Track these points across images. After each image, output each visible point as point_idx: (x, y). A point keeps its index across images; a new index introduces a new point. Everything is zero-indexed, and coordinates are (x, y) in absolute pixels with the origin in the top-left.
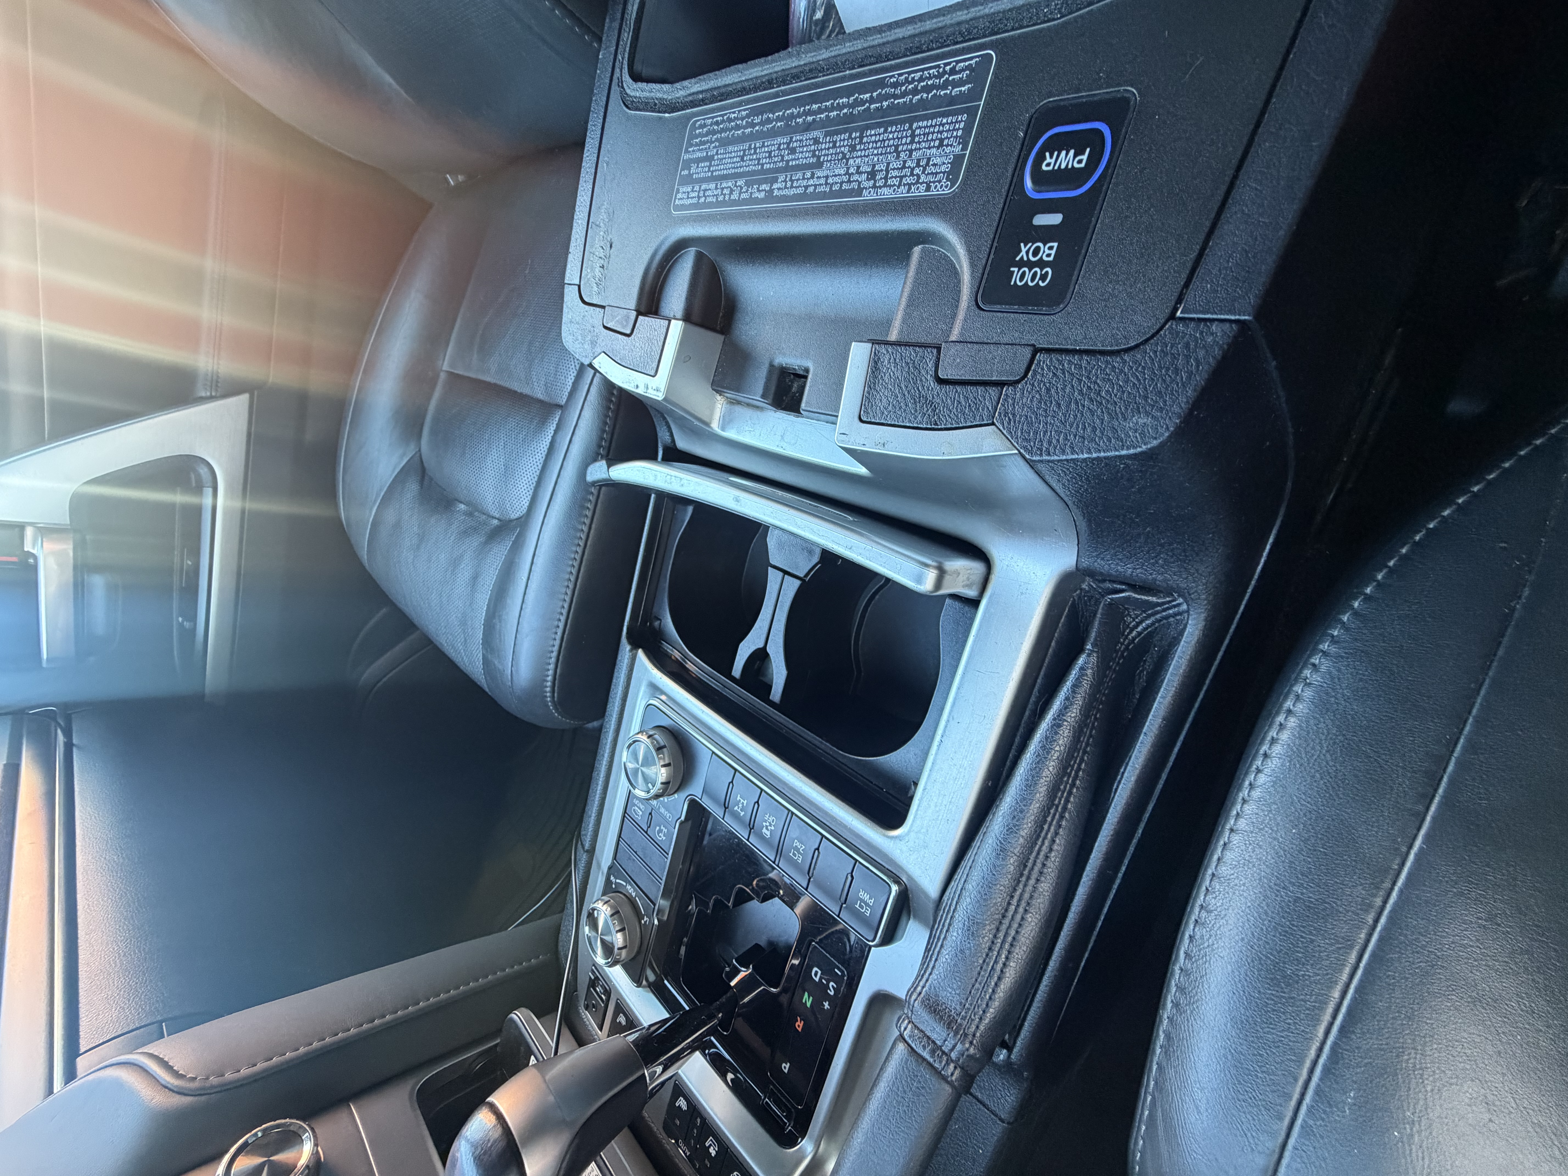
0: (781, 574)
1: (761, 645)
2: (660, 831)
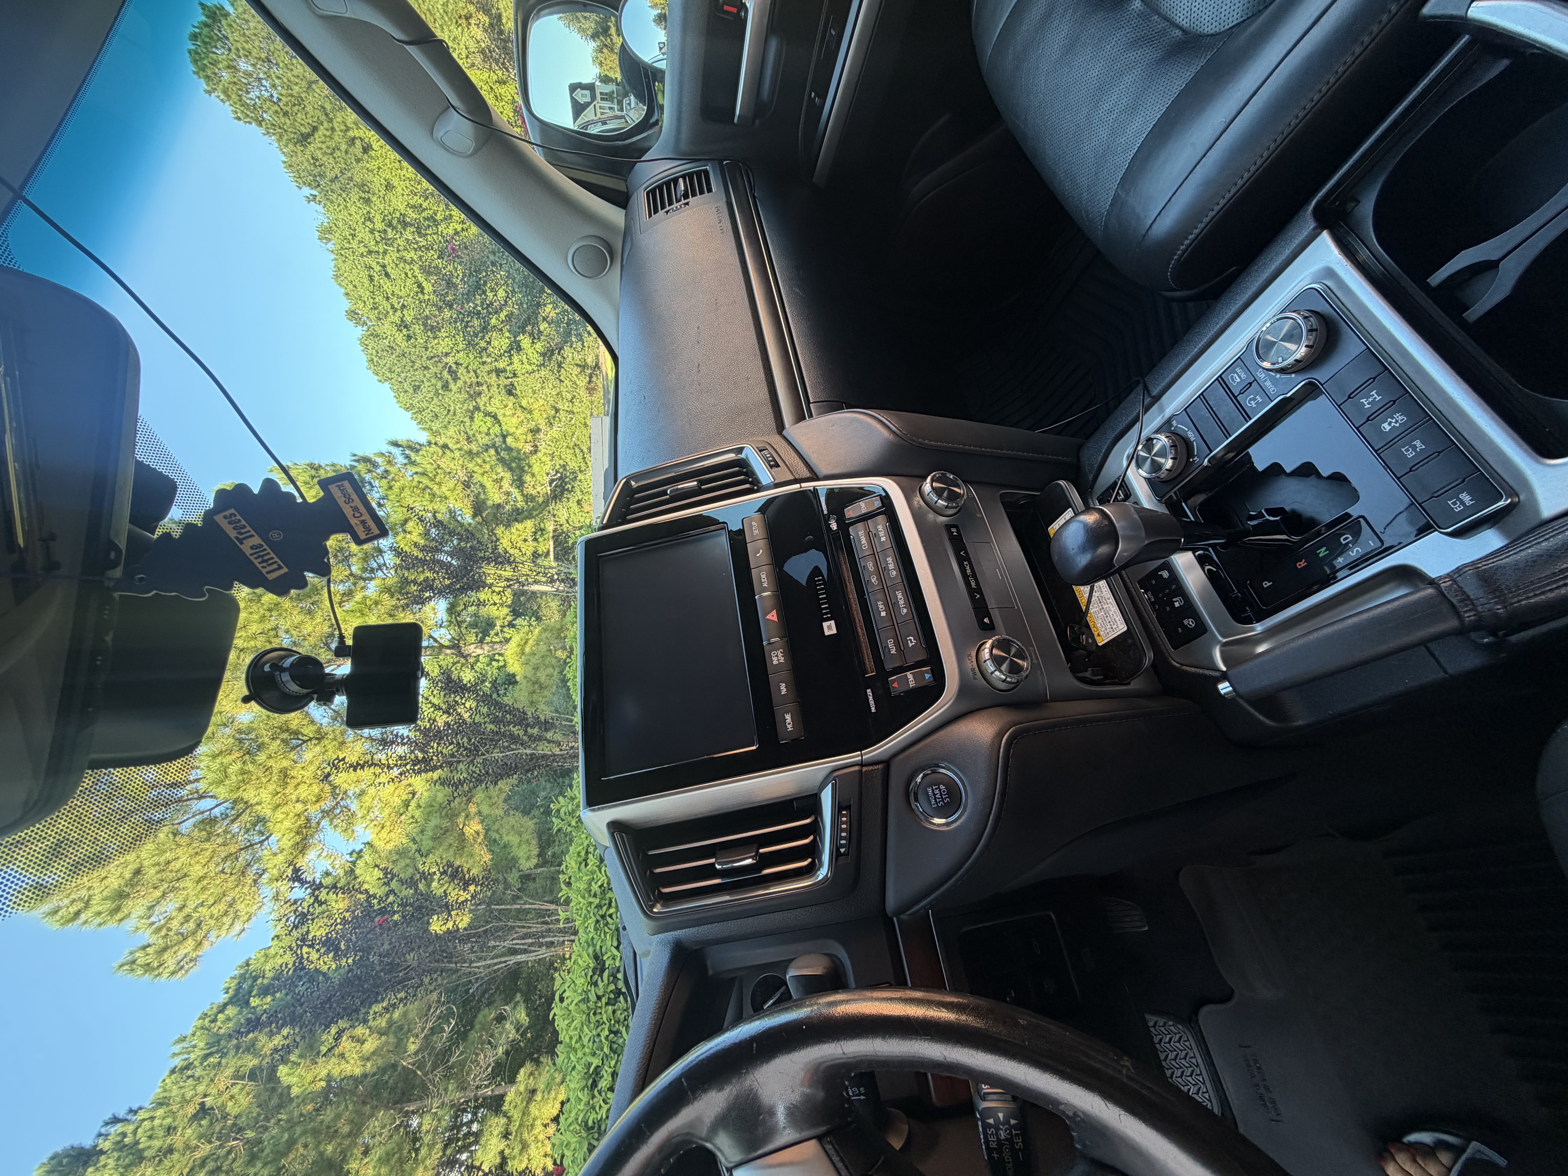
1: (1496, 257)
2: (1253, 399)
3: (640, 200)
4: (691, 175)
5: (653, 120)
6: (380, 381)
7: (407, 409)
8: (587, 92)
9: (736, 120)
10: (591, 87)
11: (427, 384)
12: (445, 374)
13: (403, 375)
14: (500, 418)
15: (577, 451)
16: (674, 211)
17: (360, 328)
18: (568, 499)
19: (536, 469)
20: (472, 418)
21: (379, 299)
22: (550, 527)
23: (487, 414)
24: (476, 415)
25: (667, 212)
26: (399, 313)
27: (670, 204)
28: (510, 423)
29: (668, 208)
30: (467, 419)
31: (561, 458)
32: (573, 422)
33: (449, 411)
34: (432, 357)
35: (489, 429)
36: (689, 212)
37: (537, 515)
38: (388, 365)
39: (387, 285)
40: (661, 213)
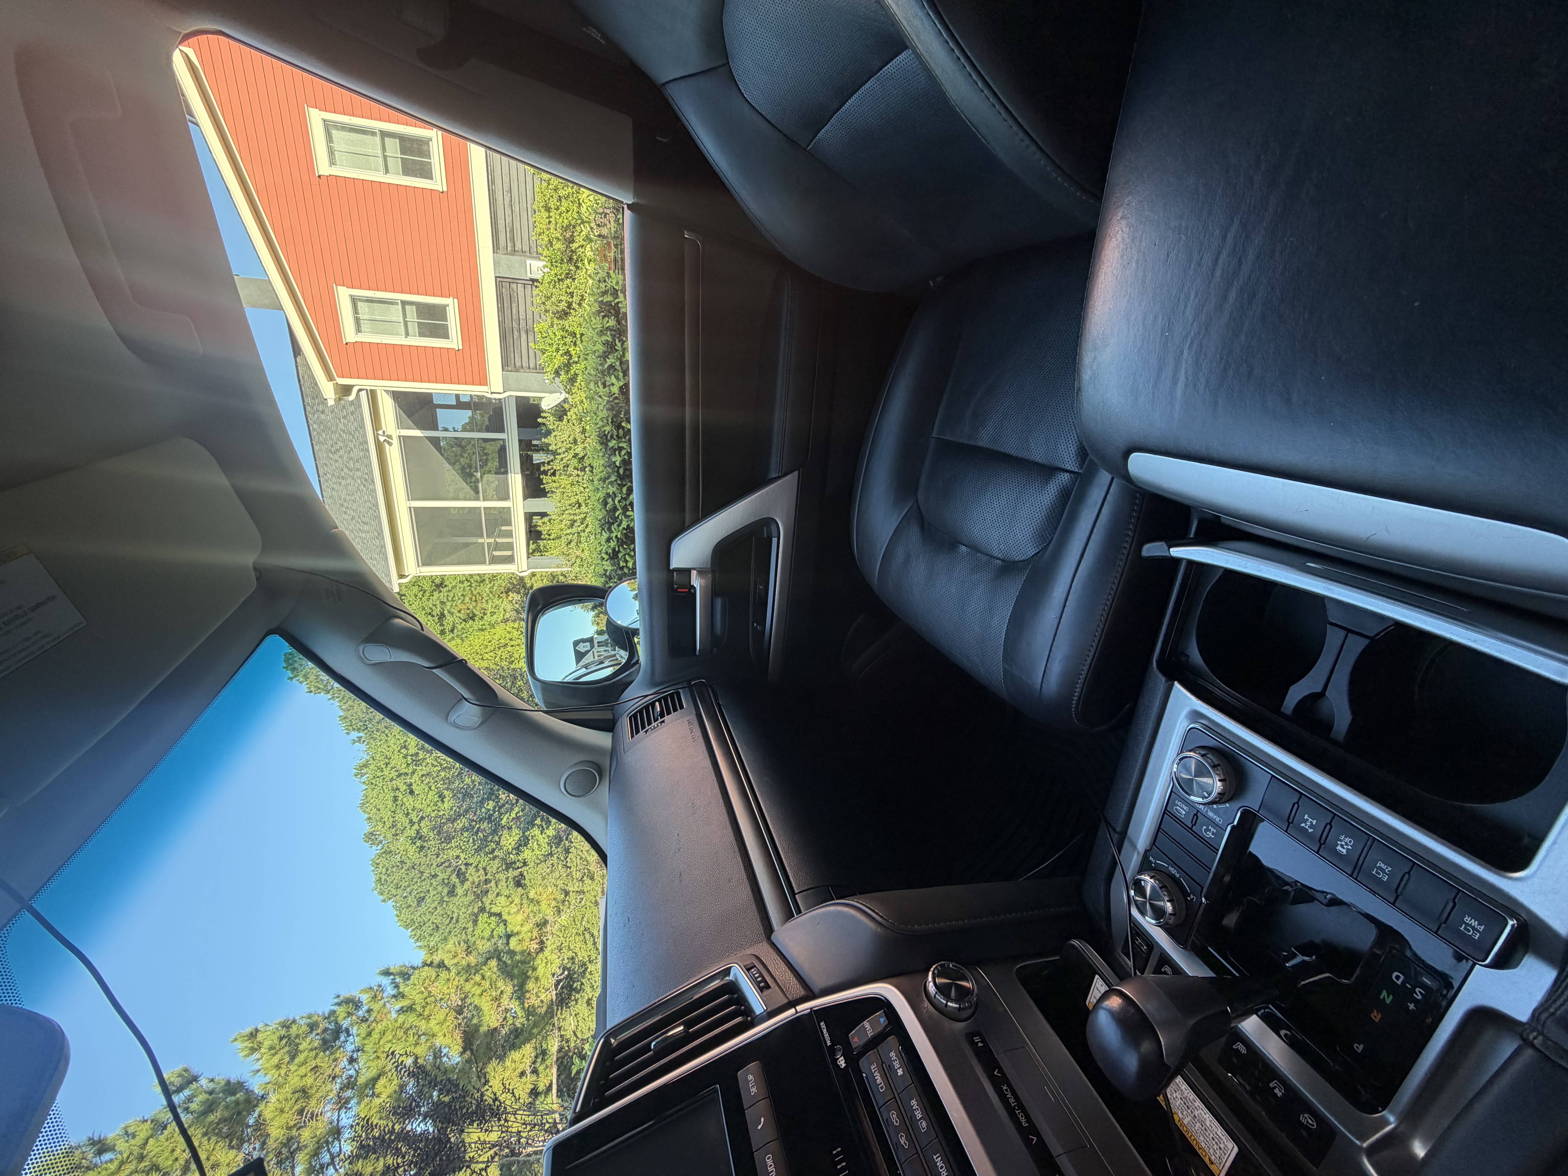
0: (1343, 633)
1: (1319, 689)
2: (1207, 830)
3: (625, 724)
4: (665, 698)
5: (634, 661)
6: (384, 901)
7: (407, 927)
8: (588, 644)
9: (697, 653)
10: (591, 640)
11: (432, 893)
12: (454, 878)
13: (408, 890)
14: (505, 917)
15: (587, 936)
16: (652, 730)
17: (374, 847)
18: (576, 1000)
19: (541, 971)
20: (475, 922)
21: (400, 817)
22: (553, 1046)
23: (491, 914)
24: (480, 918)
25: (646, 732)
26: (416, 827)
27: (649, 723)
28: (516, 920)
29: (647, 728)
30: (470, 924)
31: (569, 949)
32: (583, 903)
33: (452, 918)
34: (442, 863)
35: (492, 932)
36: (665, 728)
37: (539, 1033)
38: (395, 882)
39: (409, 802)
40: (642, 732)
